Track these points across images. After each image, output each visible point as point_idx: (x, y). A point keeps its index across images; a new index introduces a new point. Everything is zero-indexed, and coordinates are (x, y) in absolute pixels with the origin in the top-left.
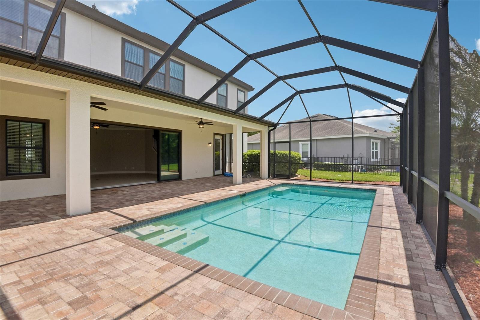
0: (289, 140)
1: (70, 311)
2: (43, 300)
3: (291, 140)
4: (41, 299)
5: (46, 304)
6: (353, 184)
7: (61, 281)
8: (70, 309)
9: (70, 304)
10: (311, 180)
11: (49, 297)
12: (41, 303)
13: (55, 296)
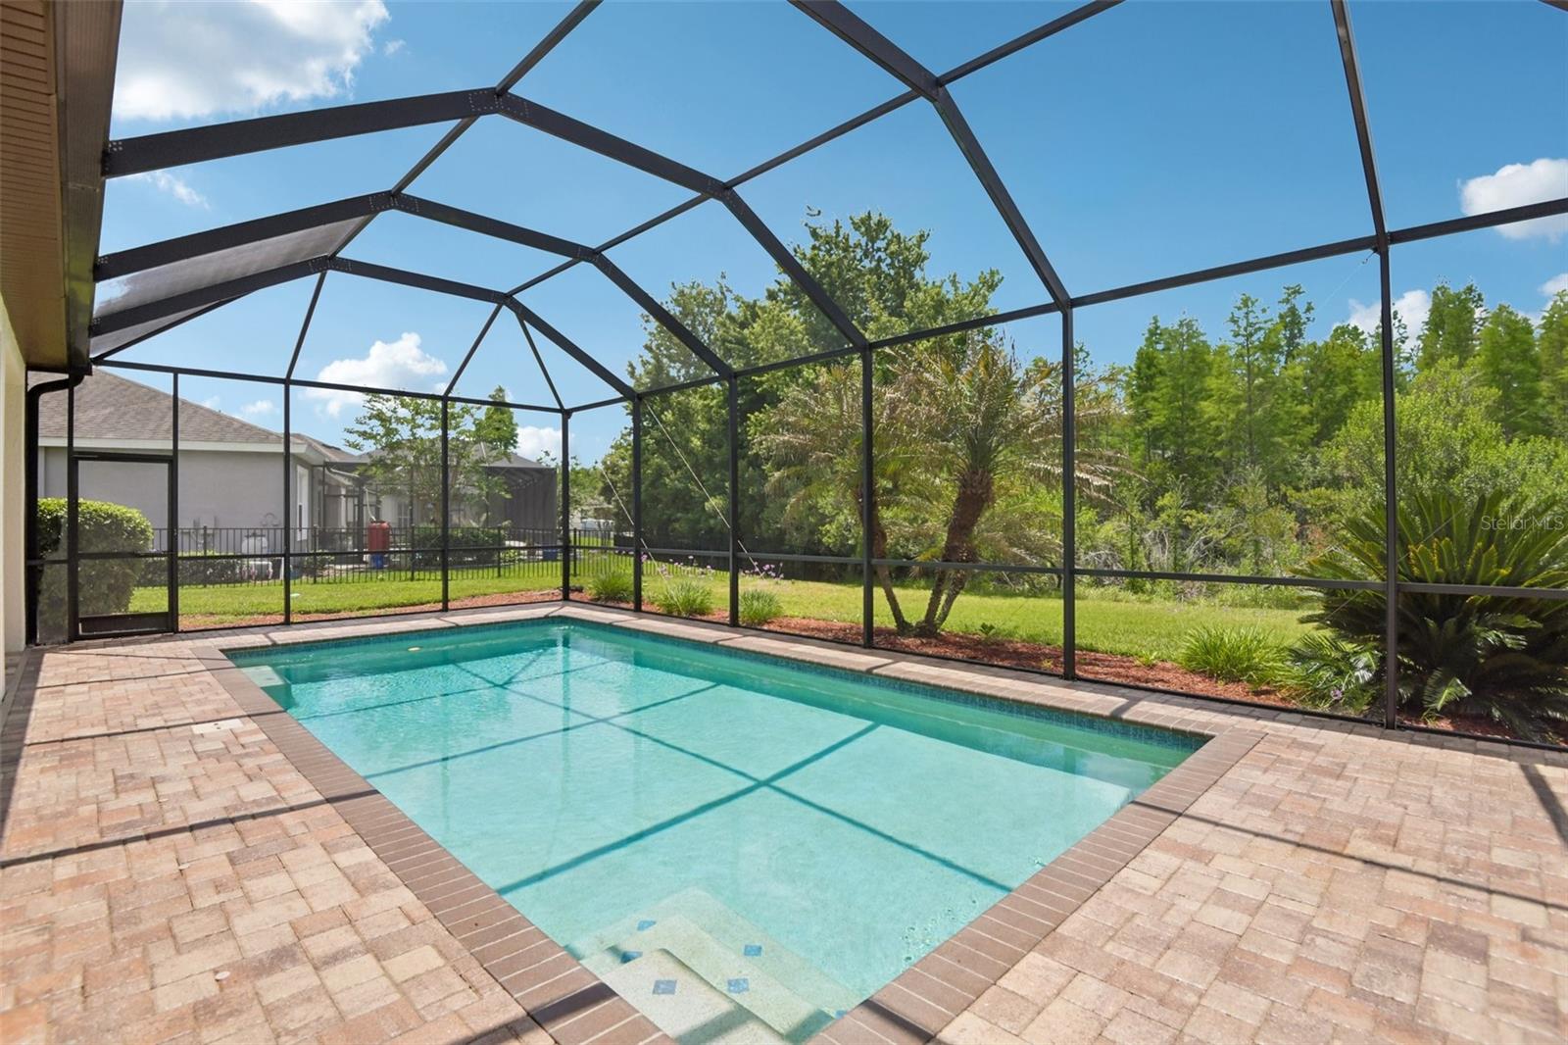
0: (169, 445)
1: (1500, 943)
2: (1544, 1015)
3: (181, 446)
4: (1548, 1021)
5: (1544, 999)
6: (450, 613)
7: (1435, 1021)
8: (1497, 946)
9: (1482, 956)
10: (287, 623)
11: (1519, 1009)
12: (1556, 1012)
13: (1499, 997)
